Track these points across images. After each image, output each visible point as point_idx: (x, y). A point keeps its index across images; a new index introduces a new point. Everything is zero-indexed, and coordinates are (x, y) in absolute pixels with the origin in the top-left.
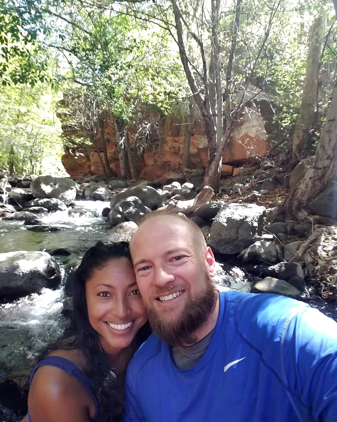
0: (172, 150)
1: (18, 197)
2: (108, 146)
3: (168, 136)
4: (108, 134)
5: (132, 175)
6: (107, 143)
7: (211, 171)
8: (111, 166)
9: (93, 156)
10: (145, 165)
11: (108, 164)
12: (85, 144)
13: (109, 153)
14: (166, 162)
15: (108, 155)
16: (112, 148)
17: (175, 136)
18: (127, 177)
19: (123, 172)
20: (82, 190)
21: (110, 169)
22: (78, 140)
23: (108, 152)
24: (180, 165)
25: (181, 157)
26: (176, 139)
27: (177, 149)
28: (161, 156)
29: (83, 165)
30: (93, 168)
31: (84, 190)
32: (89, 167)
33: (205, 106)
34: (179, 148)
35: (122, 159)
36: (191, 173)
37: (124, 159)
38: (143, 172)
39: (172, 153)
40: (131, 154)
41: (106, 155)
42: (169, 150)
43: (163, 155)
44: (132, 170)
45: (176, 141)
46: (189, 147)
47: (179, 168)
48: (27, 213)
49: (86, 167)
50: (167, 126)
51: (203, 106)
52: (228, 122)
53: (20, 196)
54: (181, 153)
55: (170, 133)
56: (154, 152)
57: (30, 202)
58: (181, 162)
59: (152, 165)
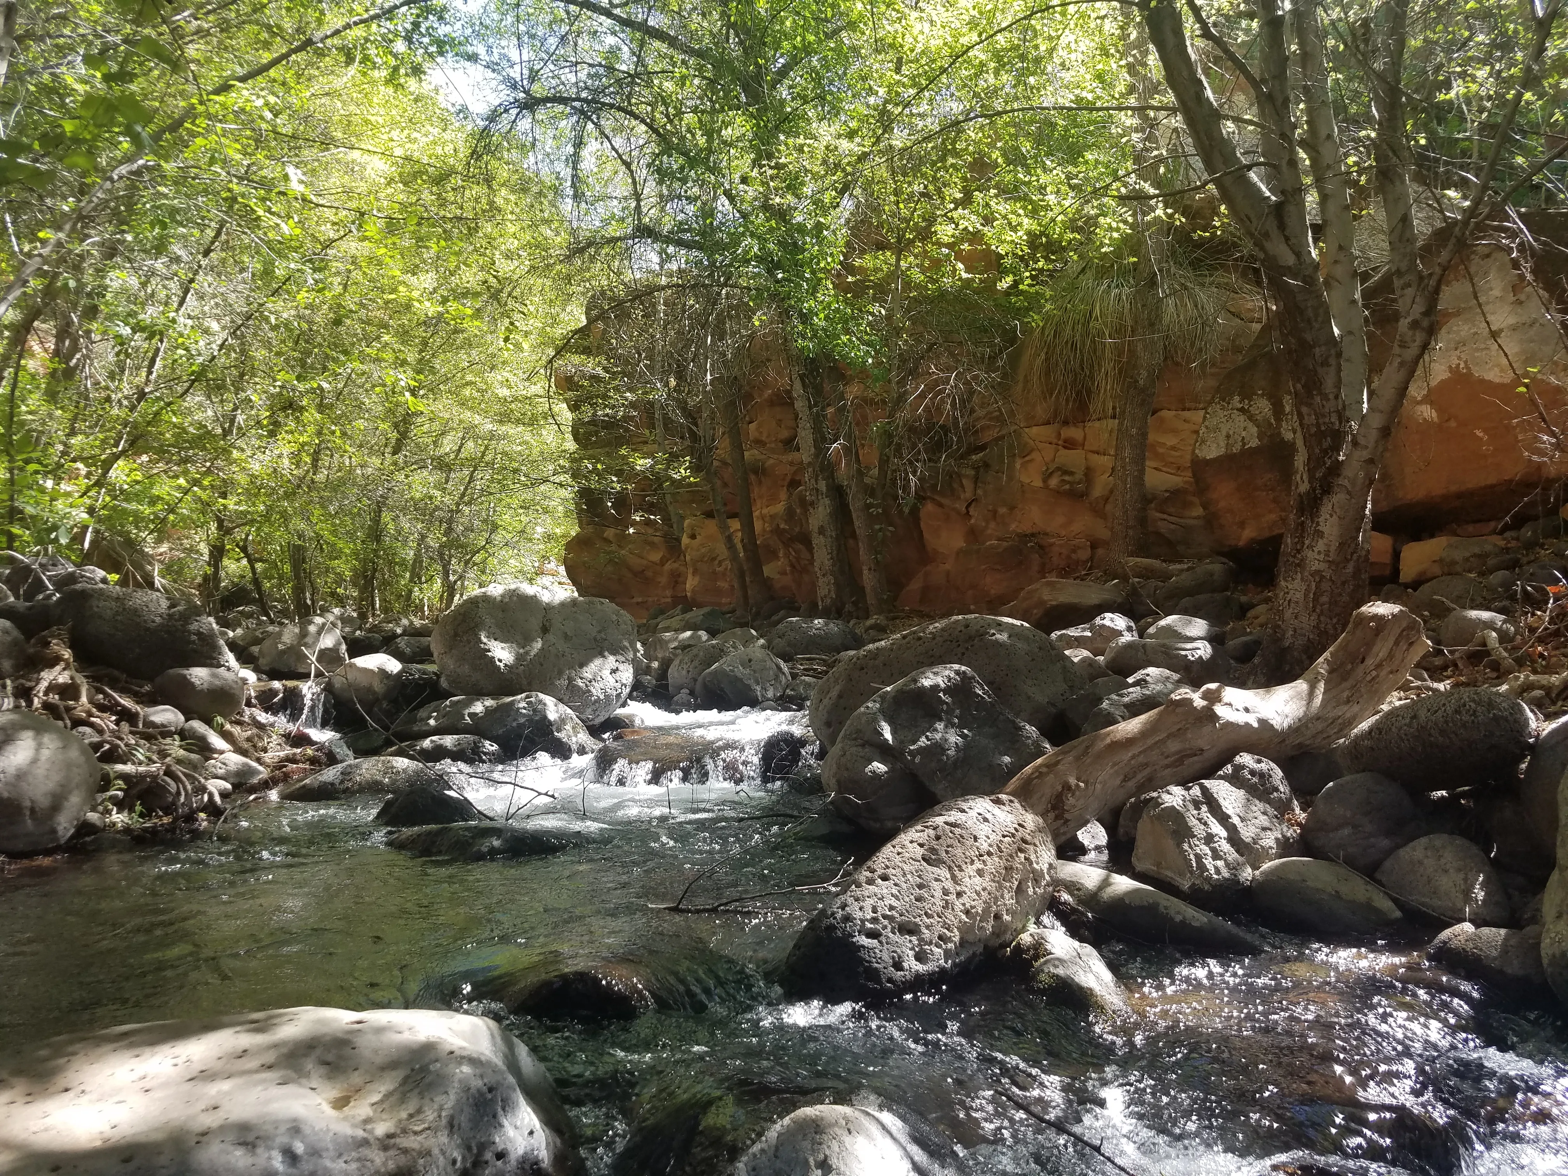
0: (1054, 482)
1: (369, 689)
2: (756, 492)
3: (1032, 421)
4: (759, 442)
5: (871, 599)
6: (753, 477)
7: (1321, 545)
8: (769, 570)
9: (693, 537)
10: (926, 556)
11: (756, 564)
12: (670, 478)
13: (762, 517)
14: (1025, 537)
15: (758, 526)
16: (773, 499)
17: (1066, 423)
18: (848, 607)
19: (825, 588)
20: (655, 665)
21: (766, 584)
22: (642, 463)
23: (756, 514)
24: (1094, 546)
25: (1098, 511)
26: (1073, 432)
27: (1079, 476)
28: (1002, 510)
29: (649, 574)
30: (691, 583)
31: (666, 665)
32: (677, 579)
33: (1282, 226)
34: (1089, 473)
35: (822, 531)
36: (1165, 577)
37: (831, 532)
38: (915, 585)
39: (1058, 493)
40: (868, 506)
41: (748, 526)
42: (1038, 483)
43: (1012, 508)
44: (868, 579)
45: (1069, 444)
46: (1139, 461)
47: (1092, 558)
48: (402, 763)
49: (663, 580)
50: (1026, 380)
51: (1271, 225)
52: (1410, 292)
53: (378, 687)
54: (1098, 491)
55: (1041, 411)
56: (968, 495)
57: (422, 713)
58: (1103, 533)
59: (960, 552)
